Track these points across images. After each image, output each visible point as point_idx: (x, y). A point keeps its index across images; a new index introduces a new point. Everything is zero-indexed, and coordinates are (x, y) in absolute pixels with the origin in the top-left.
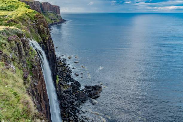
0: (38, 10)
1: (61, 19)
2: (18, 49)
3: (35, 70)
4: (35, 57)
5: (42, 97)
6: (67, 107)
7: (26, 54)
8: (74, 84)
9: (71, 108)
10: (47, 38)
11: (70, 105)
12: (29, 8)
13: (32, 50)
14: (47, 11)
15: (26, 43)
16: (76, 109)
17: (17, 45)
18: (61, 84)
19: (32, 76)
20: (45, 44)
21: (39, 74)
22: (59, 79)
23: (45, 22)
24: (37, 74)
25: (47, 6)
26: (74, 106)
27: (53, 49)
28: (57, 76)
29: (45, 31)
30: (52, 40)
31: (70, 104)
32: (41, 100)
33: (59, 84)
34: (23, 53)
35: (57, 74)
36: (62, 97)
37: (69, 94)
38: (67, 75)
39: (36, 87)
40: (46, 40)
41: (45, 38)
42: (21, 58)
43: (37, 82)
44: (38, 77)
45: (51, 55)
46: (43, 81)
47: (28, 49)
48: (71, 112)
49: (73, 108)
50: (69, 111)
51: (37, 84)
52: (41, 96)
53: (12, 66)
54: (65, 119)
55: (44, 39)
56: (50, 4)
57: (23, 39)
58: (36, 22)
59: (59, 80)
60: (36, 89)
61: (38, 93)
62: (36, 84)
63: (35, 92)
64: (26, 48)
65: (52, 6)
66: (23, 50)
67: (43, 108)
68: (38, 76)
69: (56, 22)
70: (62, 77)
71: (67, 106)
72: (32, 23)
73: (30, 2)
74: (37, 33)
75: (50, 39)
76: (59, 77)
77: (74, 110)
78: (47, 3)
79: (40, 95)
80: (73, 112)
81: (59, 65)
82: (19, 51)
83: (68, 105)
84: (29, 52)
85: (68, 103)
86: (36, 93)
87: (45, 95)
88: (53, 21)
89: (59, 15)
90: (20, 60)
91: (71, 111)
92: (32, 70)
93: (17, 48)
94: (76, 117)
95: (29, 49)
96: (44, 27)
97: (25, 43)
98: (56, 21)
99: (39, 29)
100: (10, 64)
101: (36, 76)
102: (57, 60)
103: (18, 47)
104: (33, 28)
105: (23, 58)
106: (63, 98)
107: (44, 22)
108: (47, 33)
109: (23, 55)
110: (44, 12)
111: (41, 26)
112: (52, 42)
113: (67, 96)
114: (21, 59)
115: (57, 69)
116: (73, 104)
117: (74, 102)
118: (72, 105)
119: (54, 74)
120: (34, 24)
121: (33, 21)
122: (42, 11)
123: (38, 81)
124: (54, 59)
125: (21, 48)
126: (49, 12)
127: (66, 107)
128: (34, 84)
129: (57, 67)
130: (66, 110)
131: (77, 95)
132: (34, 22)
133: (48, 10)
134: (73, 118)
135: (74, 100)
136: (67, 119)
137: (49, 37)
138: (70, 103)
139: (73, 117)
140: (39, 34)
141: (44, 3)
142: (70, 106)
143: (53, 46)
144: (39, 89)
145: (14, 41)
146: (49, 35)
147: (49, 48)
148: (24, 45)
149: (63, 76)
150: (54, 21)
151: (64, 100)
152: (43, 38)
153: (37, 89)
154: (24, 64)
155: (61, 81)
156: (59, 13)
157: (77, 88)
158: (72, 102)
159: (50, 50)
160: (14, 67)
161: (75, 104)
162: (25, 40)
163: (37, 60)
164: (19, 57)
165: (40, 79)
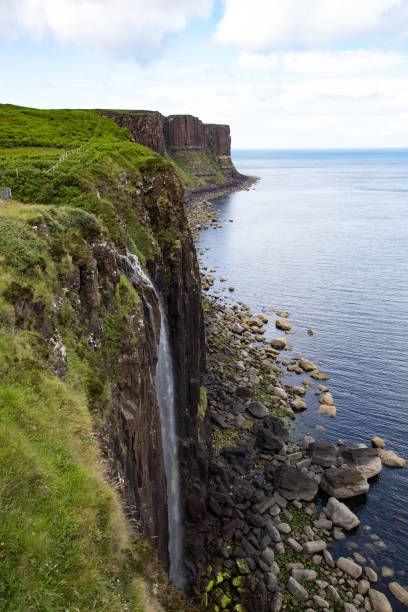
0: (155, 142)
1: (234, 174)
2: (82, 284)
3: (128, 363)
4: (133, 313)
5: (145, 468)
6: (231, 518)
7: (105, 300)
8: (265, 430)
9: (243, 523)
10: (178, 244)
11: (241, 511)
12: (125, 137)
13: (124, 288)
14: (186, 144)
15: (107, 262)
16: (264, 528)
17: (78, 270)
18: (213, 421)
19: (119, 384)
20: (170, 264)
21: (142, 381)
23: (177, 185)
24: (136, 383)
25: (186, 128)
26: (257, 516)
27: (197, 287)
28: (204, 391)
29: (174, 219)
30: (194, 251)
31: (242, 506)
32: (139, 478)
33: (208, 423)
34: (97, 297)
35: (202, 382)
36: (216, 474)
37: (240, 463)
38: (239, 389)
39: (128, 427)
40: (176, 250)
41: (172, 244)
42: (88, 314)
43: (134, 407)
44: (138, 391)
45: (188, 310)
46: (152, 404)
47: (111, 285)
48: (244, 541)
49: (252, 524)
50: (238, 534)
51: (132, 417)
52: (140, 463)
53: (57, 345)
55: (167, 248)
56: (195, 121)
57: (101, 248)
58: (146, 183)
59: (209, 404)
60: (127, 432)
61: (133, 451)
62: (128, 416)
63: (122, 445)
64: (108, 279)
65: (204, 125)
66: (97, 286)
67: (147, 507)
68: (140, 386)
69: (212, 186)
70: (219, 394)
71: (230, 512)
72: (132, 190)
73: (131, 116)
74: (144, 226)
75: (187, 246)
76: (208, 395)
77: (256, 531)
78: (185, 117)
79: (137, 457)
80: (251, 542)
81: (211, 347)
82: (84, 289)
83: (234, 509)
84: (114, 292)
85: (237, 501)
86: (124, 450)
87: (155, 457)
88: (202, 181)
89: (226, 157)
90: (82, 322)
91: (245, 536)
92: (120, 361)
93: (78, 278)
94: (263, 564)
95: (115, 286)
96: (171, 204)
97: (103, 264)
98: (213, 182)
99: (153, 211)
100: (52, 339)
101: (129, 384)
102: (206, 329)
103: (82, 277)
104: (134, 205)
105: (95, 316)
106: (218, 479)
107: (171, 186)
108: (181, 228)
109: (96, 304)
110: (175, 151)
111: (163, 200)
112: (195, 260)
113: (233, 474)
114: (87, 321)
115: (203, 363)
116: (257, 506)
117: (258, 502)
118: (248, 512)
119: (192, 381)
120: (138, 192)
121: (134, 184)
122: (168, 144)
123: (138, 406)
124: (195, 323)
125: (91, 281)
126: (190, 147)
127: (226, 516)
128: (123, 416)
129: (203, 355)
130: (226, 528)
131: (271, 473)
132: (138, 187)
133: (189, 141)
134: (249, 564)
135: (261, 494)
136: (229, 563)
137: (187, 241)
138: (244, 502)
139: (249, 559)
140: (150, 230)
141: (177, 118)
142: (243, 516)
143: (197, 275)
144: (136, 437)
145: (70, 254)
146: (186, 233)
147: (181, 281)
148: (101, 268)
149: (224, 393)
150: (207, 182)
151: (223, 487)
152: (166, 243)
153: (130, 435)
154: (94, 339)
156: (228, 152)
157: (274, 446)
158: (250, 500)
159: (186, 289)
160: (63, 349)
161: (262, 511)
162: (107, 251)
163: (138, 324)
164: (81, 311)
165: (143, 398)
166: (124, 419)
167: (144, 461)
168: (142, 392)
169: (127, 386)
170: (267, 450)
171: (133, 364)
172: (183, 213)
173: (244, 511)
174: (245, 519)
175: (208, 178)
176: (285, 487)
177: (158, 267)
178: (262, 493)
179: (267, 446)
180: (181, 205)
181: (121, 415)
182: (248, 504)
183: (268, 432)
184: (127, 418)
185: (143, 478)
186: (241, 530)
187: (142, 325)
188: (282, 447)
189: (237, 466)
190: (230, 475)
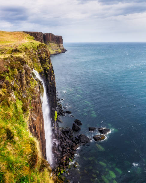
0: (41, 40)
1: (64, 49)
2: (20, 77)
3: (34, 102)
4: (36, 87)
6: (65, 152)
7: (27, 83)
9: (69, 154)
13: (33, 80)
15: (28, 71)
17: (19, 73)
19: (31, 109)
20: (46, 74)
21: (39, 108)
22: (58, 115)
23: (48, 51)
25: (50, 37)
26: (73, 151)
27: (54, 81)
28: (56, 112)
29: (47, 61)
30: (53, 70)
31: (68, 148)
33: (57, 122)
34: (25, 82)
35: (56, 110)
36: (60, 138)
37: (68, 135)
39: (34, 123)
40: (47, 70)
41: (47, 68)
42: (22, 86)
43: (36, 116)
44: (37, 111)
49: (72, 154)
50: (68, 157)
53: (13, 95)
54: (62, 166)
55: (45, 69)
56: (52, 35)
57: (26, 67)
58: (39, 51)
61: (36, 130)
62: (34, 119)
63: (32, 128)
64: (28, 77)
65: (55, 36)
66: (25, 78)
68: (38, 110)
70: (61, 113)
73: (34, 33)
74: (38, 63)
75: (51, 69)
78: (50, 34)
79: (37, 132)
82: (21, 79)
83: (66, 149)
84: (30, 81)
85: (67, 146)
86: (33, 130)
87: (42, 133)
88: (54, 51)
89: (61, 45)
90: (20, 89)
91: (70, 158)
92: (32, 101)
95: (30, 78)
96: (46, 57)
97: (27, 72)
98: (58, 52)
99: (41, 58)
100: (11, 93)
101: (35, 109)
103: (20, 75)
104: (35, 57)
105: (24, 87)
106: (61, 140)
107: (46, 52)
108: (49, 63)
109: (24, 84)
110: (47, 43)
111: (44, 55)
112: (53, 73)
113: (66, 138)
114: (22, 89)
115: (56, 104)
117: (74, 147)
118: (71, 150)
119: (53, 109)
120: (37, 53)
121: (35, 51)
122: (45, 41)
125: (23, 77)
126: (51, 42)
129: (56, 102)
130: (64, 155)
132: (36, 52)
133: (51, 40)
135: (74, 144)
137: (51, 67)
140: (40, 64)
141: (47, 34)
142: (69, 151)
143: (54, 77)
144: (37, 126)
145: (17, 68)
146: (51, 65)
147: (49, 79)
151: (63, 142)
152: (45, 67)
153: (35, 125)
154: (24, 95)
156: (62, 43)
157: (78, 129)
158: (71, 146)
159: (51, 81)
161: (75, 149)
162: (28, 68)
164: (20, 86)
165: (39, 113)
166: (33, 120)
167: (39, 134)
169: (34, 110)
171: (36, 102)
172: (50, 59)
173: (69, 150)
175: (56, 51)
176: (82, 141)
177: (42, 75)
179: (76, 129)
180: (49, 57)
181: (32, 119)
182: (70, 147)
183: (76, 124)
184: (34, 120)
187: (38, 91)
188: (80, 129)
189: (66, 136)
190: (64, 138)
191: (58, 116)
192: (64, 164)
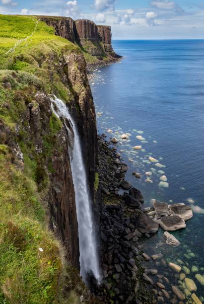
1: (113, 54)
2: (31, 117)
3: (57, 161)
4: (59, 133)
5: (67, 219)
6: (112, 243)
7: (44, 126)
8: (130, 196)
9: (119, 246)
10: (83, 94)
11: (117, 239)
13: (55, 119)
15: (45, 104)
16: (130, 249)
17: (29, 109)
18: (103, 192)
19: (52, 173)
20: (79, 105)
21: (65, 171)
22: (100, 180)
23: (83, 60)
24: (61, 172)
25: (86, 27)
26: (126, 242)
27: (94, 118)
28: (97, 175)
29: (81, 80)
30: (92, 98)
31: (118, 237)
32: (64, 224)
33: (99, 192)
34: (39, 125)
35: (96, 171)
36: (104, 220)
37: (117, 214)
38: (116, 174)
39: (58, 197)
40: (82, 97)
41: (79, 94)
42: (35, 133)
43: (61, 186)
44: (63, 177)
45: (89, 131)
46: (70, 183)
47: (47, 117)
48: (119, 255)
49: (124, 247)
50: (116, 251)
51: (60, 191)
52: (64, 215)
53: (18, 153)
54: (107, 266)
55: (77, 96)
56: (92, 23)
57: (41, 97)
58: (65, 60)
59: (100, 183)
60: (57, 199)
61: (60, 210)
62: (58, 191)
63: (54, 207)
64: (45, 114)
65: (96, 26)
66: (39, 118)
67: (68, 240)
68: (64, 175)
69: (101, 61)
70: (105, 176)
71: (111, 240)
73: (55, 20)
74: (64, 83)
75: (88, 96)
76: (99, 177)
77: (125, 250)
78: (85, 21)
79: (63, 213)
80: (123, 255)
81: (100, 151)
82: (32, 120)
83: (114, 238)
84: (48, 122)
85: (115, 234)
86: (56, 210)
87: (71, 212)
88: (95, 58)
89: (108, 45)
90: (31, 139)
91: (120, 252)
92: (53, 160)
93: (29, 114)
94: (129, 267)
95: (49, 117)
96: (78, 71)
97: (42, 105)
100: (15, 149)
101: (58, 173)
102: (99, 141)
103: (31, 113)
104: (59, 72)
105: (38, 135)
106: (105, 222)
107: (79, 61)
109: (39, 128)
110: (79, 41)
111: (74, 69)
112: (93, 103)
113: (113, 219)
114: (34, 138)
115: (97, 160)
116: (126, 237)
117: (127, 234)
118: (121, 240)
119: (91, 170)
120: (61, 64)
121: (58, 59)
122: (76, 37)
123: (63, 185)
124: (93, 138)
125: (36, 116)
127: (110, 242)
128: (55, 191)
129: (97, 156)
130: (109, 248)
131: (133, 219)
132: (60, 61)
134: (122, 267)
136: (111, 267)
137: (88, 92)
138: (119, 234)
139: (122, 265)
140: (67, 86)
142: (118, 242)
143: (94, 111)
144: (62, 202)
145: (24, 100)
146: (88, 88)
147: (85, 115)
148: (42, 108)
149: (108, 176)
150: (98, 59)
151: (108, 227)
152: (76, 93)
153: (59, 201)
154: (38, 148)
155: (102, 186)
156: (110, 42)
157: (135, 204)
158: (122, 233)
159: (87, 119)
160: (21, 155)
161: (128, 239)
162: (45, 98)
163: (62, 139)
164: (31, 133)
165: (66, 180)
166: (56, 193)
167: (67, 215)
168: (65, 177)
169: (56, 174)
170: (131, 206)
171: (60, 162)
172: (86, 77)
174: (120, 244)
176: (141, 226)
177: (72, 107)
178: (129, 229)
179: (131, 205)
182: (121, 235)
183: (132, 197)
184: (57, 192)
185: (66, 224)
186: (118, 249)
187: (65, 140)
188: (139, 205)
189: (115, 216)
190: (111, 220)
191: (101, 182)
192: (109, 263)
